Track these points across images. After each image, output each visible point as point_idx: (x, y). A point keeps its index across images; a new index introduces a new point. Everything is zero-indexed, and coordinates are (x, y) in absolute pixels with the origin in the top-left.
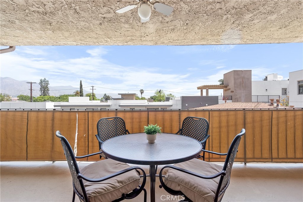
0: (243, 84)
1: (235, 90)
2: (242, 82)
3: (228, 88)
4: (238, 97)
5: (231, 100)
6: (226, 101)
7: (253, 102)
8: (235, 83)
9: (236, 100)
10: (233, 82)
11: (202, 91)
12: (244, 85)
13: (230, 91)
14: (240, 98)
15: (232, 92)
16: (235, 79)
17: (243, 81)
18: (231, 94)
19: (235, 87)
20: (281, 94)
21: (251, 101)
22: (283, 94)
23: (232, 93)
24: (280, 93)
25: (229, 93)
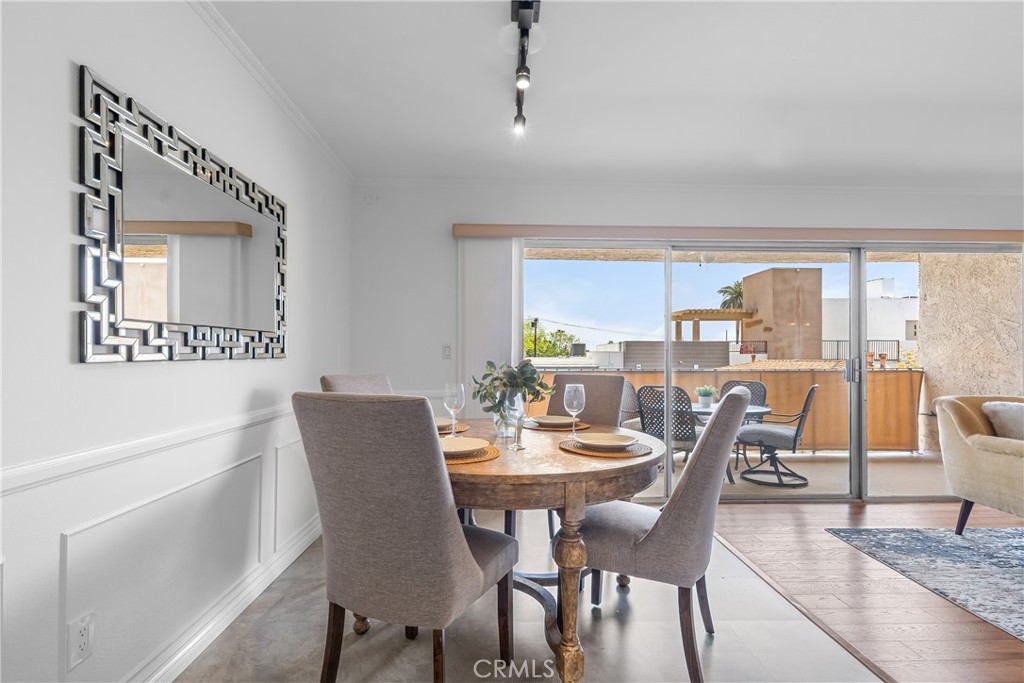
0: (798, 307)
1: (777, 324)
2: (795, 302)
3: (756, 318)
4: (784, 343)
5: (766, 352)
6: (754, 357)
7: (825, 360)
8: (776, 305)
9: (780, 353)
10: (770, 301)
11: (679, 326)
12: (800, 310)
13: (761, 327)
14: (790, 347)
15: (767, 329)
16: (775, 294)
17: (798, 299)
18: (765, 336)
19: (775, 315)
20: (902, 337)
21: (821, 356)
22: (907, 339)
23: (767, 333)
24: (900, 334)
25: (757, 334)
